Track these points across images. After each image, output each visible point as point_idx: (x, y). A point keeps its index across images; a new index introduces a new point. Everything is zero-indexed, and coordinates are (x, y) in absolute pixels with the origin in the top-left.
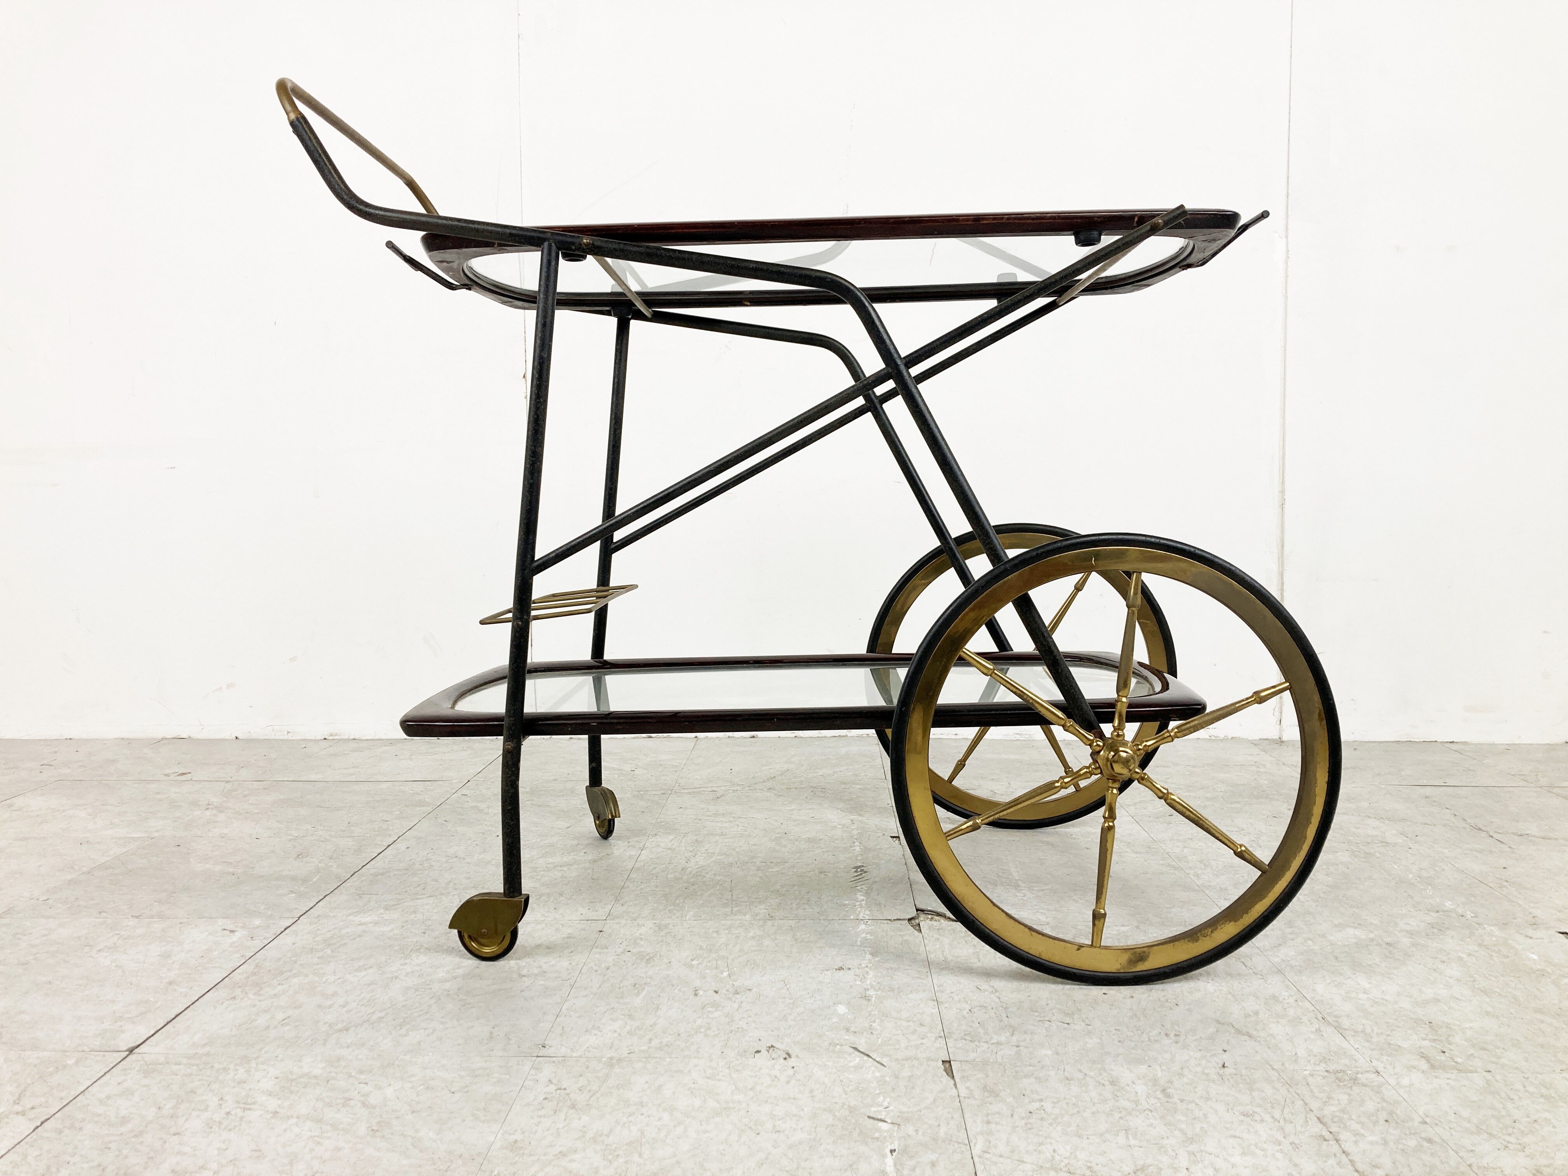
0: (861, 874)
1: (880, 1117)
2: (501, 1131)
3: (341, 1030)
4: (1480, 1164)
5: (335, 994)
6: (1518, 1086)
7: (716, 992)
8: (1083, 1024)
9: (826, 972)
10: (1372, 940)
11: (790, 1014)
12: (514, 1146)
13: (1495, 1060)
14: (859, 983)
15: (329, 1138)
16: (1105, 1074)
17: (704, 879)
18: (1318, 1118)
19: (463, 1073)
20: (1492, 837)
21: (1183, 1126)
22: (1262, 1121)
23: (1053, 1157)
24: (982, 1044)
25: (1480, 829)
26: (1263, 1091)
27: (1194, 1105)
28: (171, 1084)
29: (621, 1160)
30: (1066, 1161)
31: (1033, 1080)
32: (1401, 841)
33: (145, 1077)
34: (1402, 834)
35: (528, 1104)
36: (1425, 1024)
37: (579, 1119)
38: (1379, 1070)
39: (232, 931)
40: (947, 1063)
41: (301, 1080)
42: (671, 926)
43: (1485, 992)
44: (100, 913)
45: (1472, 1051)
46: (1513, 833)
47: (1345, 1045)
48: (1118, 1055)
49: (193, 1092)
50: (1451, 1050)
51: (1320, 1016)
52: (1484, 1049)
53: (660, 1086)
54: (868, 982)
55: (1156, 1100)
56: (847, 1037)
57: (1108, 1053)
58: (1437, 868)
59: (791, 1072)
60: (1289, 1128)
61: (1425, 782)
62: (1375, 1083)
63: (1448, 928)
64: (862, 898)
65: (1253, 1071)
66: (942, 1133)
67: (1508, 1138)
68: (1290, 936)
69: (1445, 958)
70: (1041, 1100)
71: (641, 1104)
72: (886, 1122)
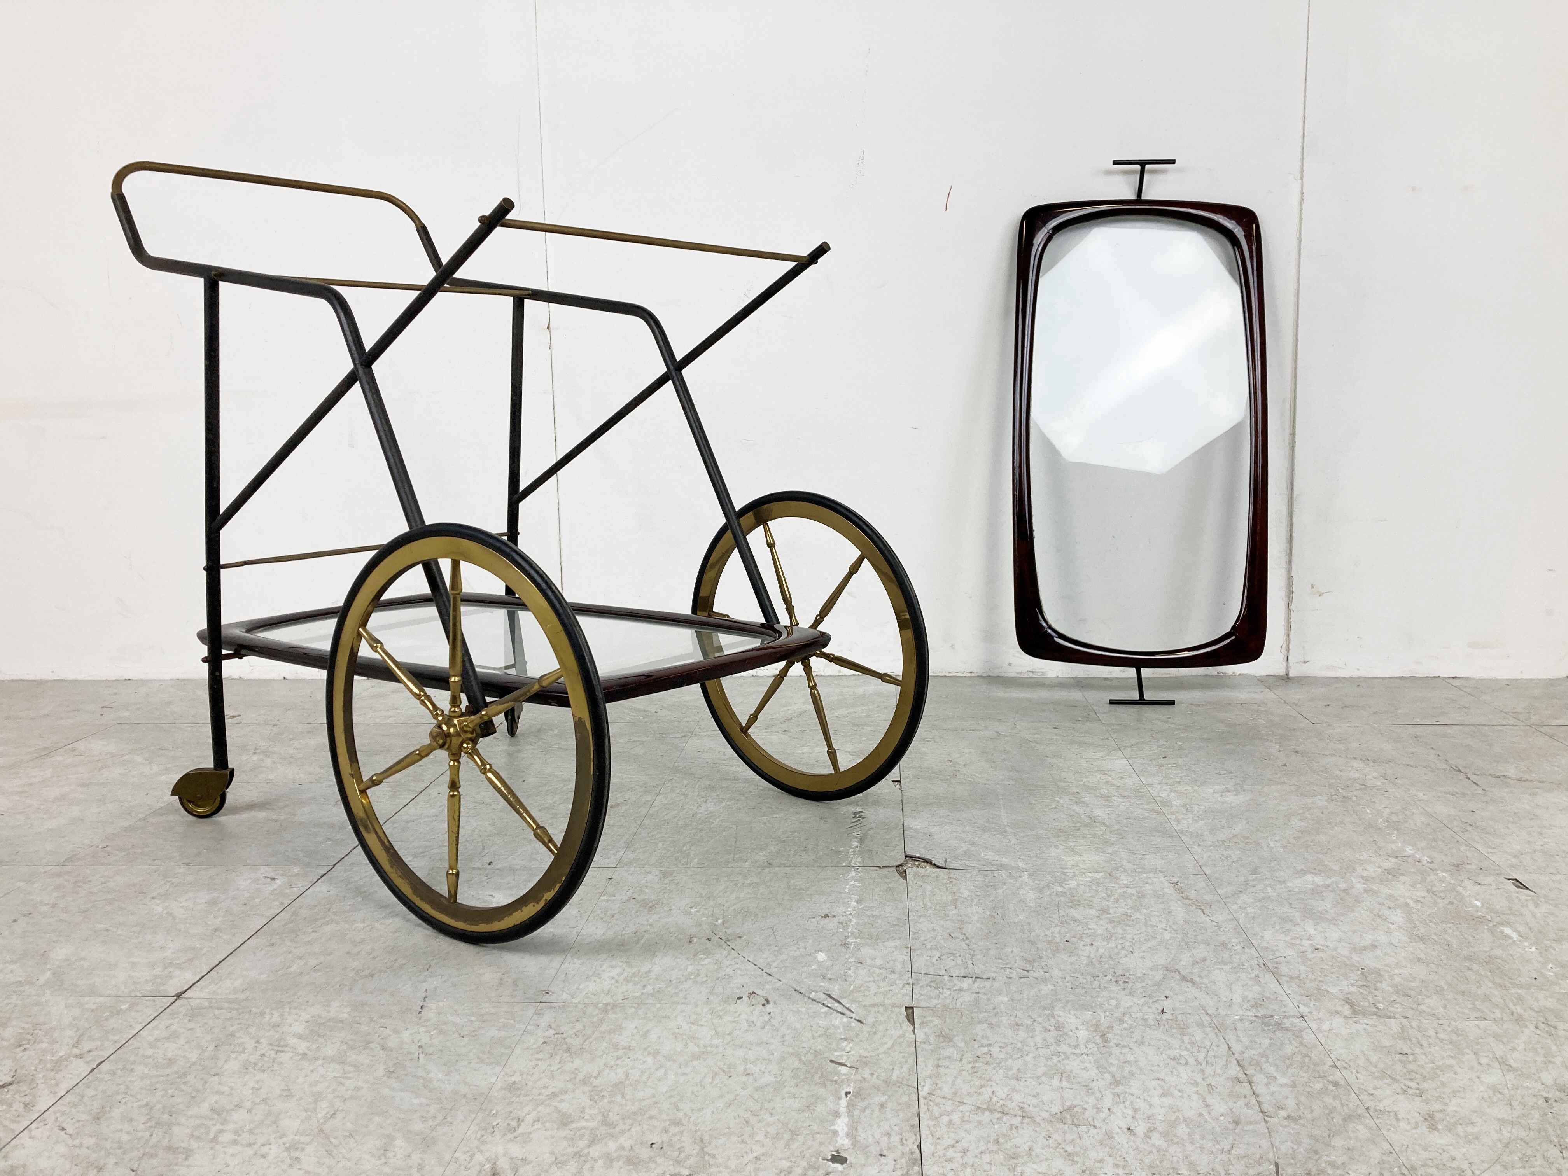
0: (859, 820)
1: (841, 1061)
2: (502, 1073)
3: (366, 976)
4: (1377, 1108)
5: (363, 941)
6: (1431, 1032)
7: (709, 939)
8: (1041, 971)
9: (813, 920)
10: (1328, 886)
11: (774, 961)
12: (512, 1088)
13: (1415, 1006)
14: (841, 930)
15: (350, 1078)
16: (1052, 1020)
17: (712, 826)
18: (1238, 1062)
19: (473, 1018)
20: (1469, 779)
21: (1114, 1069)
22: (1187, 1064)
23: (991, 1098)
24: (945, 990)
25: (1459, 771)
26: (1193, 1036)
27: (1128, 1049)
28: (213, 1027)
29: (605, 1101)
30: (1002, 1102)
31: (986, 1026)
32: (1379, 784)
33: (190, 1021)
34: (1384, 776)
35: (528, 1048)
36: (1358, 970)
37: (572, 1062)
38: (1305, 1015)
39: (273, 879)
40: (910, 1009)
41: (329, 1024)
42: (675, 874)
43: (1422, 939)
44: (154, 860)
45: (1395, 998)
46: (1490, 775)
47: (1279, 990)
48: (1068, 1002)
49: (232, 1035)
50: (1376, 996)
51: (1261, 962)
52: (1408, 996)
53: (648, 1031)
54: (849, 930)
55: (1094, 1045)
56: (822, 984)
57: (1060, 1000)
58: (1407, 812)
59: (767, 1017)
60: (1209, 1070)
61: (1418, 721)
62: (1297, 1028)
63: (1403, 874)
64: (856, 844)
65: (1188, 1016)
66: (894, 1078)
67: (1409, 1083)
68: (1252, 883)
69: (1392, 905)
70: (990, 1045)
71: (629, 1048)
72: (846, 1065)
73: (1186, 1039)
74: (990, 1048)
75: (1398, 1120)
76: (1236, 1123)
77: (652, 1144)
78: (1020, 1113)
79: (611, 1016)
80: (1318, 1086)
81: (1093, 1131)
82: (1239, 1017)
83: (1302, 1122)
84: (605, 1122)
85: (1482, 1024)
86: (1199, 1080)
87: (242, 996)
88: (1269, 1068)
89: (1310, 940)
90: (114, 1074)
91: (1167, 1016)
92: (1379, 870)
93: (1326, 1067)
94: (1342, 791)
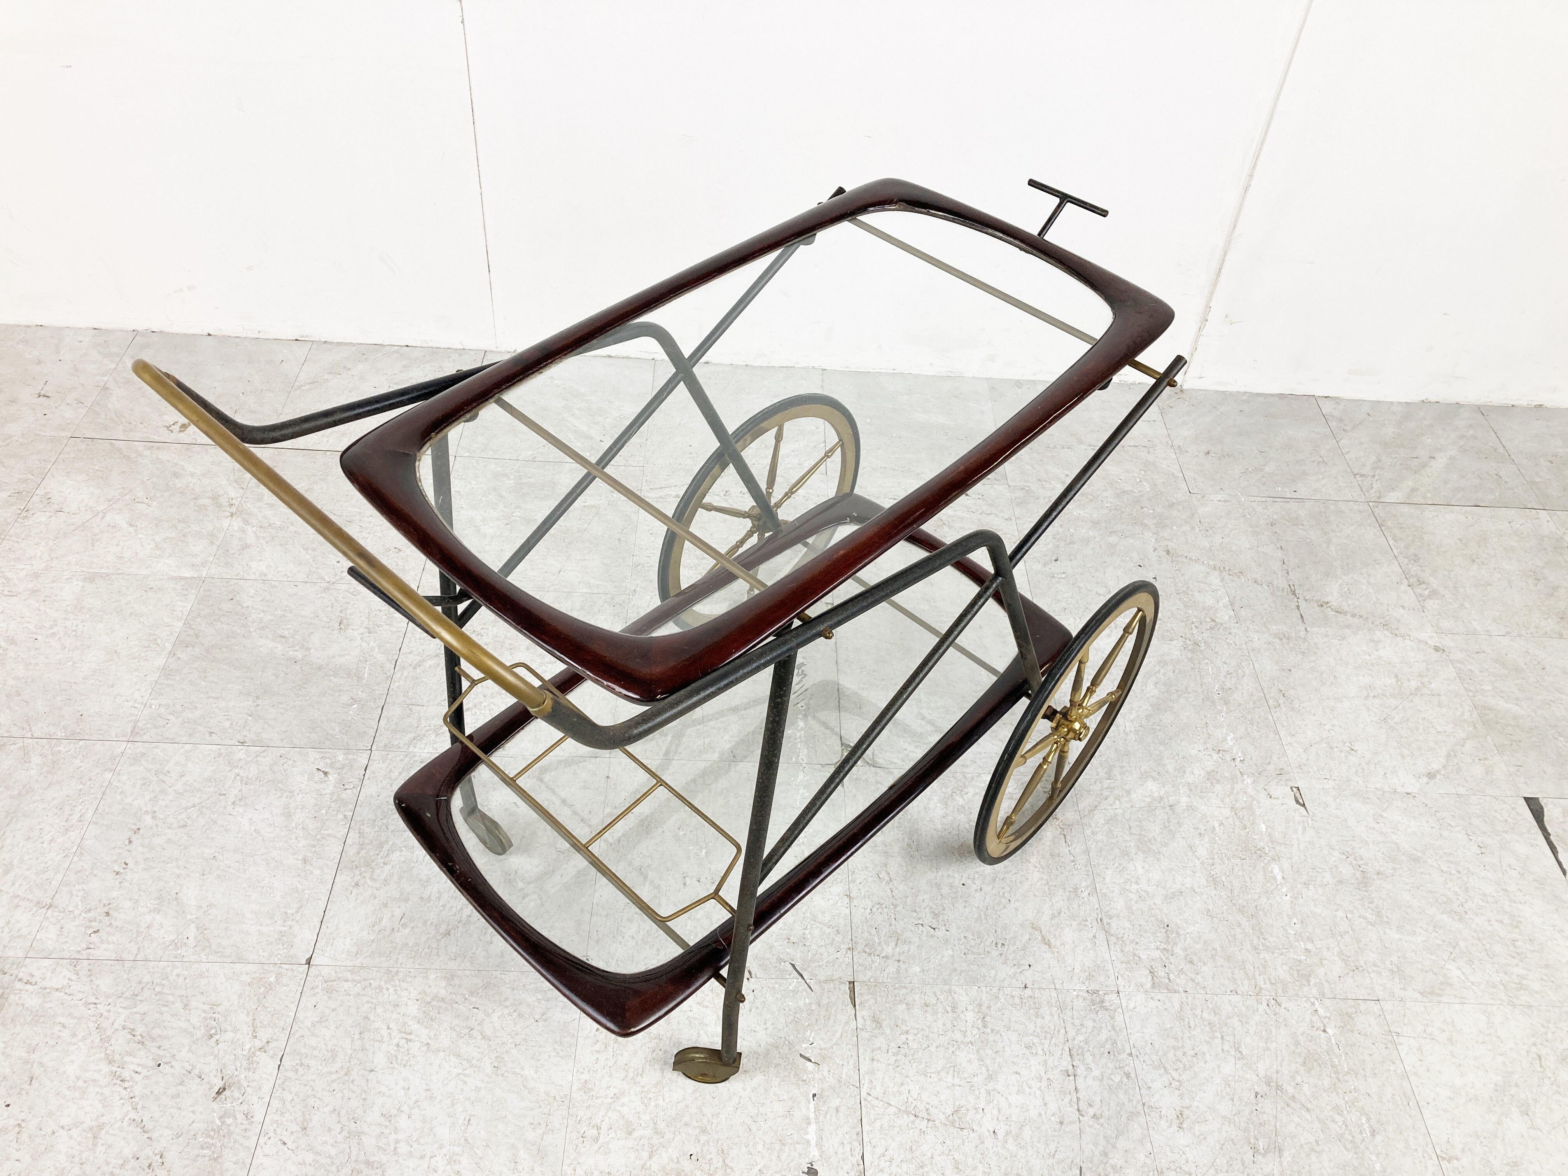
1: (807, 1055)
2: (575, 1069)
4: (1150, 1103)
6: (1198, 1012)
8: (944, 929)
10: (1161, 799)
12: (586, 1088)
13: (1194, 976)
15: (469, 1076)
16: (950, 998)
18: (1070, 1050)
20: (1299, 608)
21: (989, 1062)
22: (1036, 1054)
23: (908, 1098)
24: (876, 958)
26: (1043, 1018)
27: (999, 1036)
28: (350, 1007)
30: (915, 1103)
31: (904, 1006)
32: (1227, 617)
33: (329, 998)
34: (1232, 602)
36: (1164, 927)
38: (1121, 989)
39: (325, 773)
40: (852, 985)
41: (434, 1003)
43: (1215, 881)
44: (211, 734)
45: (1183, 965)
46: (1316, 601)
47: (1107, 955)
48: (962, 972)
50: (1171, 963)
51: (1099, 917)
52: (1191, 962)
55: (977, 1031)
56: (788, 950)
57: (955, 970)
58: (1240, 672)
59: (752, 994)
60: (1050, 1062)
61: (1280, 488)
62: (1113, 1006)
63: (1218, 781)
65: (1042, 991)
66: (844, 1076)
69: (1203, 830)
70: (907, 1032)
72: (810, 1061)
73: (1039, 1021)
74: (907, 1036)
75: (1161, 1117)
76: (1061, 1123)
77: (691, 1155)
78: (926, 1117)
80: (1117, 1079)
81: (972, 1135)
82: (1075, 993)
83: (1102, 1121)
84: (656, 1132)
85: (1235, 998)
86: (1043, 1074)
87: (358, 963)
88: (1089, 1058)
89: (1137, 883)
90: (297, 1071)
91: (1028, 992)
92: (1203, 773)
93: (1125, 1056)
94: (1195, 631)
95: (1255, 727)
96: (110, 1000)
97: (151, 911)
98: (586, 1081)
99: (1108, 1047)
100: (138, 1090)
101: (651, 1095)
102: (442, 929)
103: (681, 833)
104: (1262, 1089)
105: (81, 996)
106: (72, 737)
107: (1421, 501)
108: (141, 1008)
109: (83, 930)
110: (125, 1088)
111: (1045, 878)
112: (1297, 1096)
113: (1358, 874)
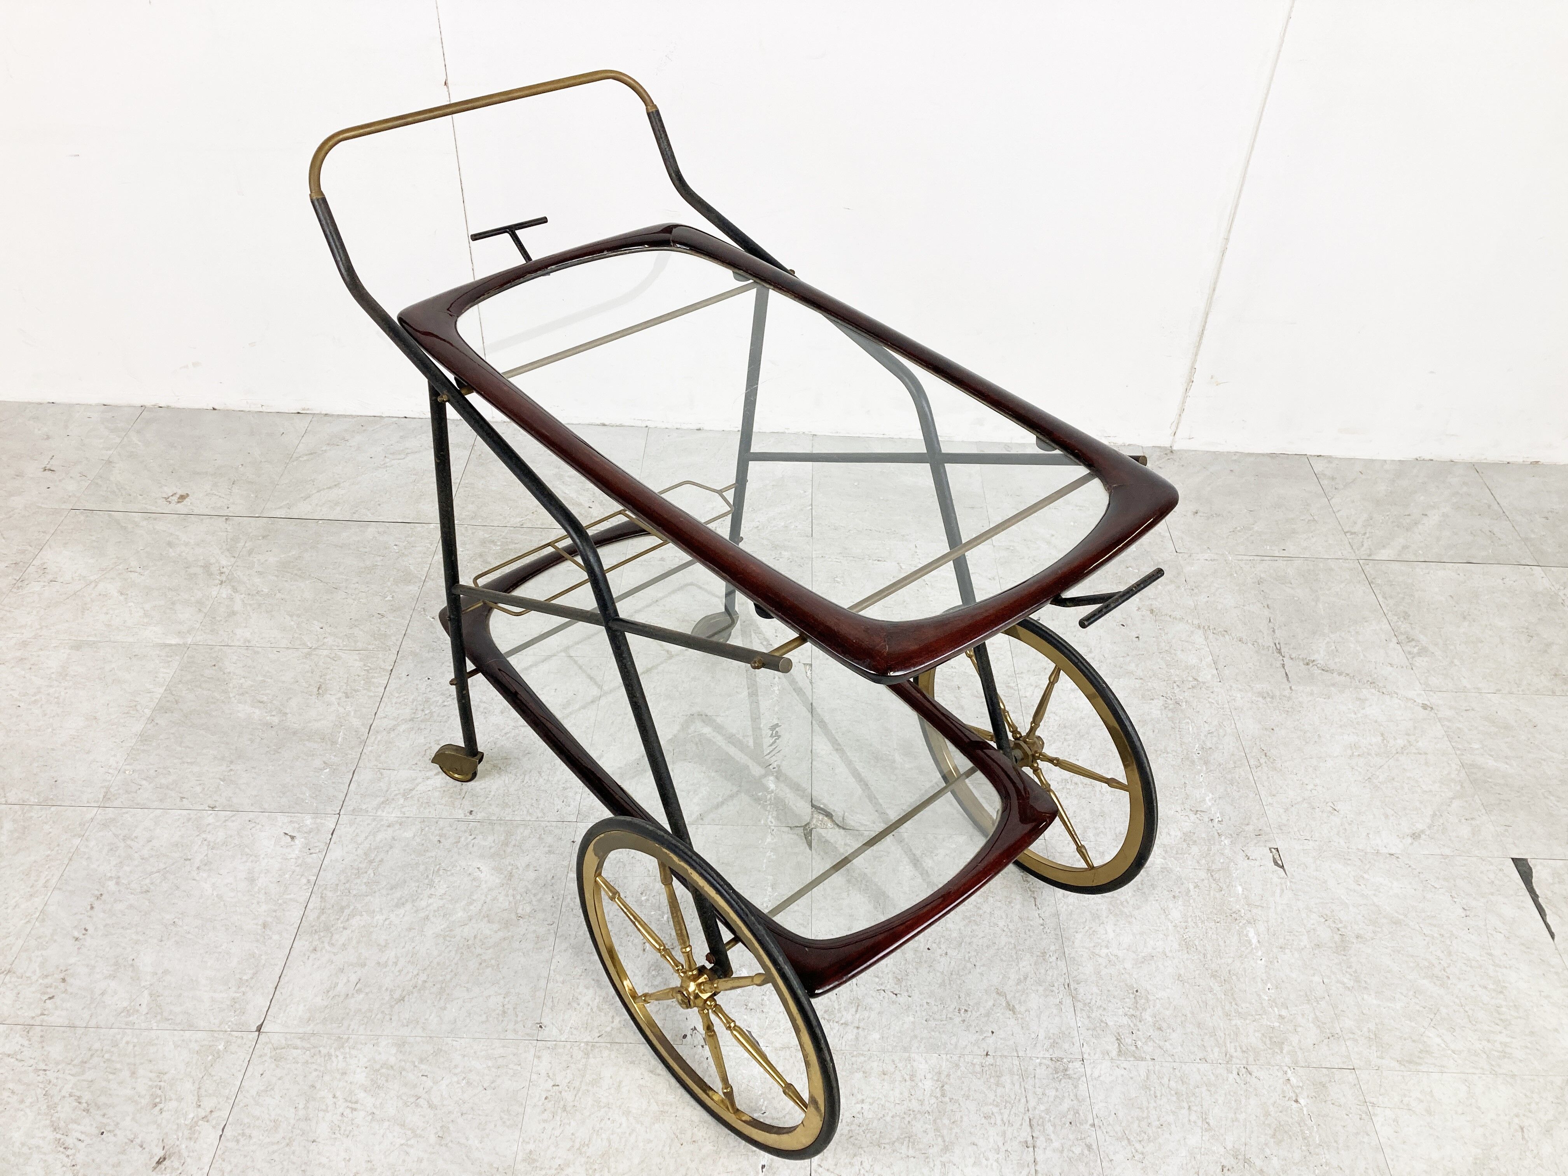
2: (521, 1139)
3: (399, 1000)
5: (387, 944)
6: (1166, 1079)
12: (530, 1158)
13: (1163, 1043)
15: (412, 1146)
16: (909, 1066)
18: (1030, 1121)
19: (490, 1064)
20: (1284, 666)
21: (945, 1132)
22: (995, 1124)
26: (1004, 1086)
27: (957, 1104)
28: (297, 1075)
32: (1209, 677)
33: (277, 1066)
34: (1215, 661)
35: (535, 1105)
36: (1133, 993)
37: (569, 1124)
38: (1085, 1056)
39: (293, 838)
41: (383, 1071)
43: (1188, 945)
45: (1151, 1031)
46: (1302, 659)
47: (1073, 1022)
48: (922, 1039)
49: (314, 1086)
50: (1139, 1030)
51: (1067, 982)
52: (1160, 1029)
55: (935, 1099)
57: (916, 1037)
58: (1221, 731)
60: (1009, 1132)
61: (1268, 548)
62: (1077, 1075)
63: (1195, 842)
65: (1004, 1059)
69: (1177, 891)
71: (608, 1106)
73: (1000, 1090)
74: (863, 1106)
79: (592, 1061)
80: (1077, 1150)
82: (1038, 1061)
85: (1204, 1067)
86: (1000, 1144)
87: (309, 1029)
88: (1049, 1128)
89: (1107, 947)
90: (238, 1141)
91: (990, 1060)
92: (1179, 834)
93: (1087, 1126)
94: (1177, 690)
95: (1235, 788)
96: (60, 1067)
97: (106, 978)
98: (531, 1151)
99: (1070, 1117)
100: (80, 1158)
101: (596, 1166)
102: (397, 995)
103: (643, 898)
104: (1229, 1162)
105: (32, 1062)
106: (45, 803)
107: (1413, 558)
108: (89, 1075)
109: (39, 995)
110: (68, 1156)
111: (1013, 942)
112: (1265, 1169)
113: (1337, 938)
